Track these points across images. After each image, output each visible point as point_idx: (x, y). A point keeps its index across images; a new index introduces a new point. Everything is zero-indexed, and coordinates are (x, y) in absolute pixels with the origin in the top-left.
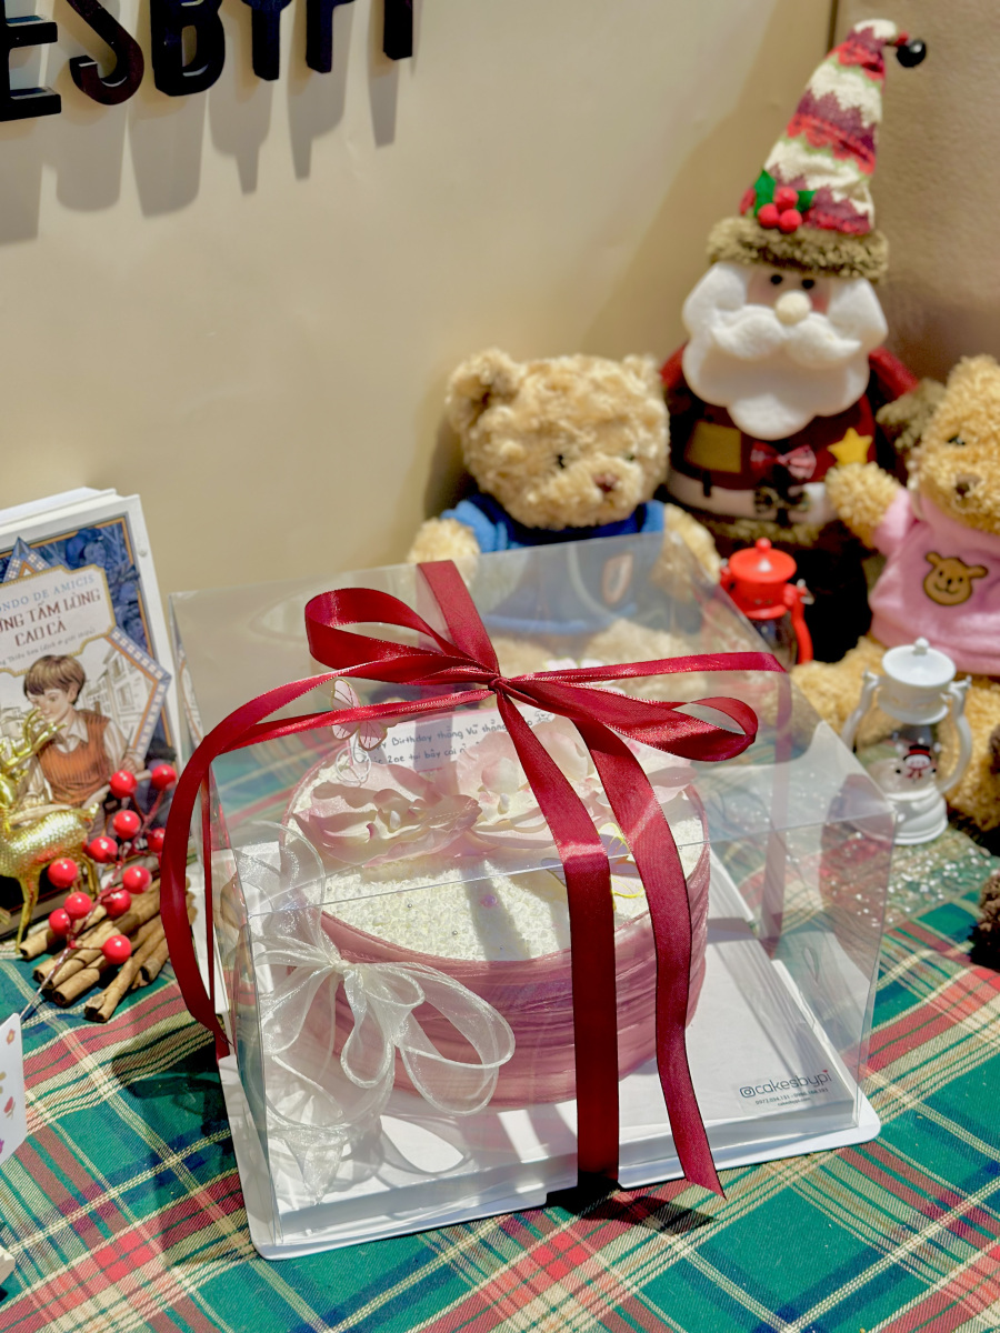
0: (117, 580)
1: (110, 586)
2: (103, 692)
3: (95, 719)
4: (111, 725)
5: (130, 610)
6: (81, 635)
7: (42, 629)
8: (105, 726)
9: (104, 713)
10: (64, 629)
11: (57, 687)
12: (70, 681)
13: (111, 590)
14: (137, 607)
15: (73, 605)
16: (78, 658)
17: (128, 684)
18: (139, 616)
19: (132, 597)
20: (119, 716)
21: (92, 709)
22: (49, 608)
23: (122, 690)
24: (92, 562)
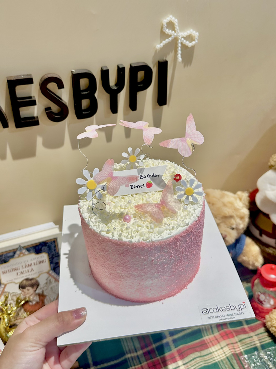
0: (52, 257)
1: (49, 258)
2: (45, 288)
3: (42, 296)
4: (47, 297)
6: (39, 272)
7: (26, 271)
8: (45, 298)
9: (45, 293)
10: (33, 270)
11: (30, 287)
12: (34, 285)
13: (50, 260)
14: (57, 265)
15: (37, 264)
17: (54, 286)
19: (57, 261)
20: (50, 294)
21: (41, 293)
22: (29, 265)
23: (52, 288)
24: (44, 252)
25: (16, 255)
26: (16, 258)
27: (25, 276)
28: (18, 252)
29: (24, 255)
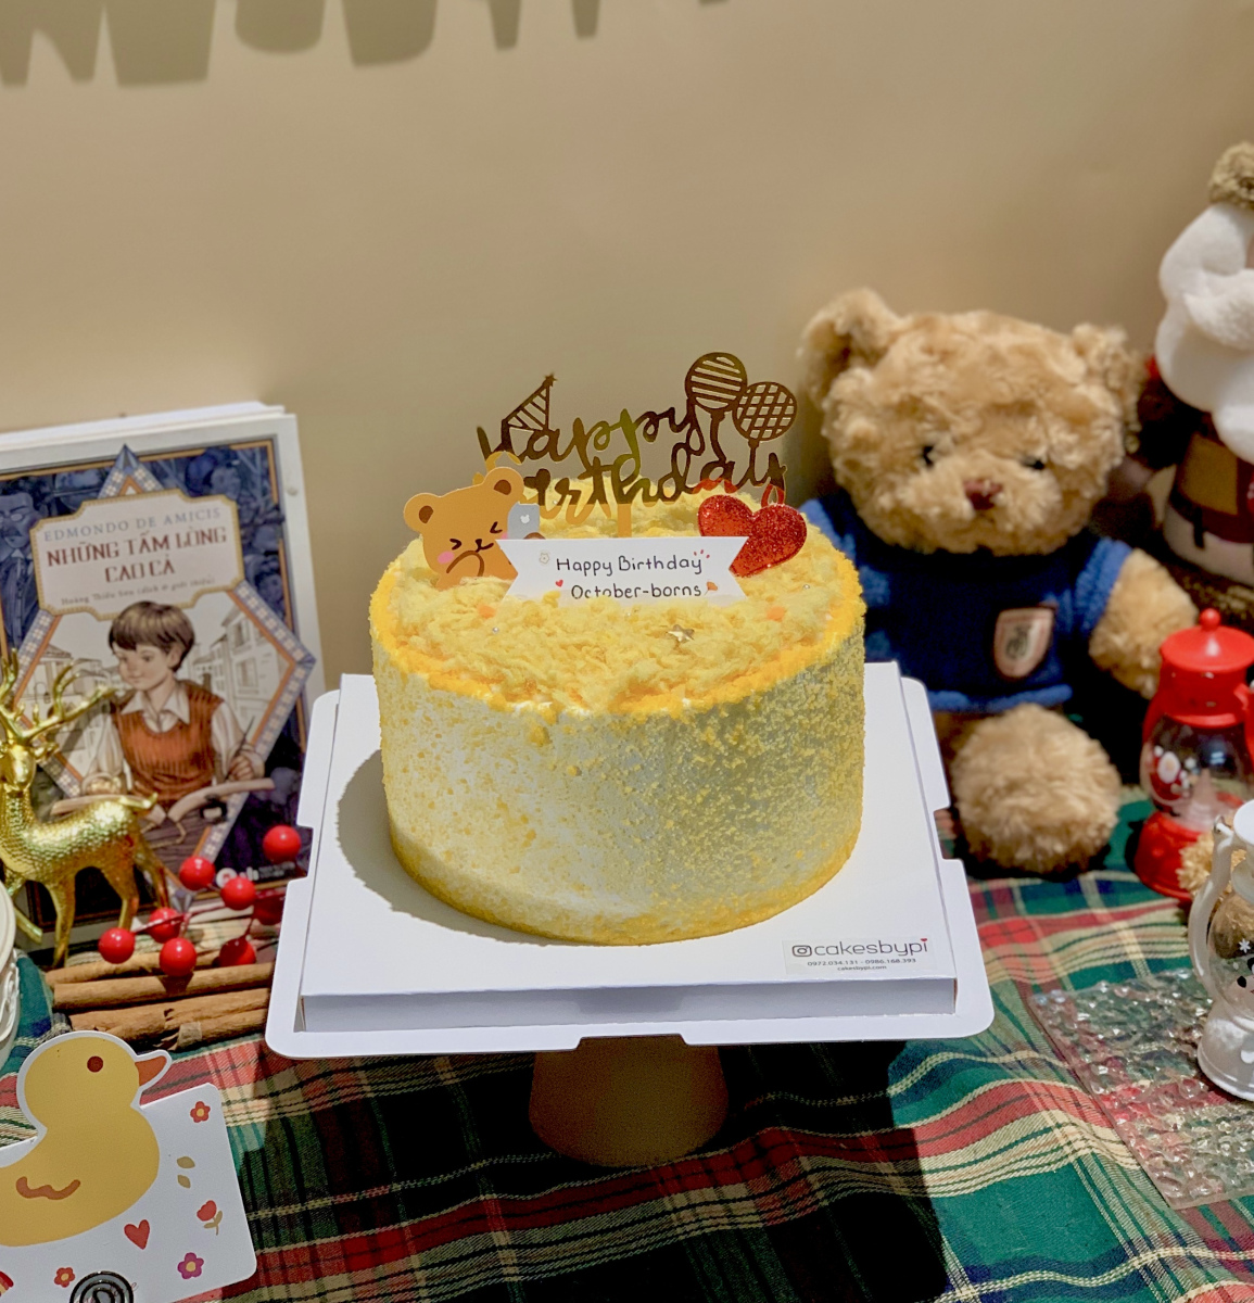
0: (252, 521)
1: (242, 526)
2: (218, 662)
3: (202, 697)
4: (223, 707)
5: (265, 563)
6: (196, 583)
7: (142, 566)
8: (215, 708)
9: (215, 691)
10: (172, 571)
11: (155, 645)
12: (172, 640)
13: (243, 532)
14: (277, 560)
15: (188, 543)
16: (188, 613)
17: (254, 660)
18: (277, 571)
19: (271, 545)
20: (235, 698)
21: (200, 681)
22: (155, 541)
23: (243, 665)
24: (222, 491)
25: (109, 489)
26: (108, 497)
27: (137, 590)
28: (117, 476)
29: (139, 492)
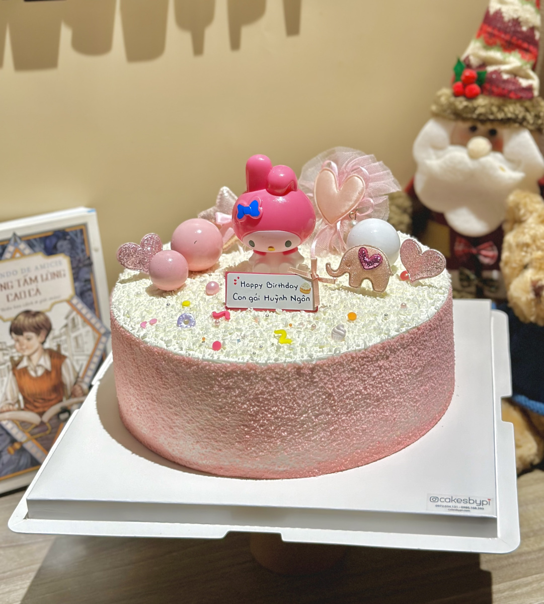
2: (64, 338)
3: (56, 356)
4: (67, 360)
6: (51, 299)
7: (25, 293)
8: (63, 361)
9: (63, 352)
10: (40, 293)
11: (33, 332)
12: (41, 328)
15: (47, 279)
17: (81, 335)
20: (73, 355)
21: (55, 348)
22: (31, 279)
23: (76, 338)
24: (62, 252)
25: (7, 255)
26: (7, 259)
27: (23, 305)
28: (11, 248)
29: (23, 255)
